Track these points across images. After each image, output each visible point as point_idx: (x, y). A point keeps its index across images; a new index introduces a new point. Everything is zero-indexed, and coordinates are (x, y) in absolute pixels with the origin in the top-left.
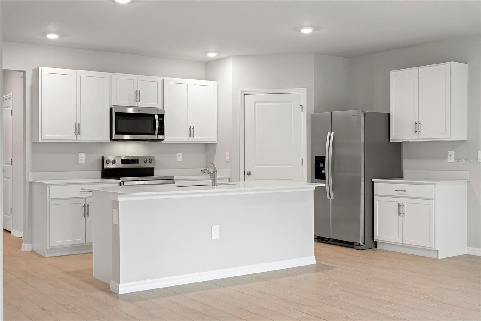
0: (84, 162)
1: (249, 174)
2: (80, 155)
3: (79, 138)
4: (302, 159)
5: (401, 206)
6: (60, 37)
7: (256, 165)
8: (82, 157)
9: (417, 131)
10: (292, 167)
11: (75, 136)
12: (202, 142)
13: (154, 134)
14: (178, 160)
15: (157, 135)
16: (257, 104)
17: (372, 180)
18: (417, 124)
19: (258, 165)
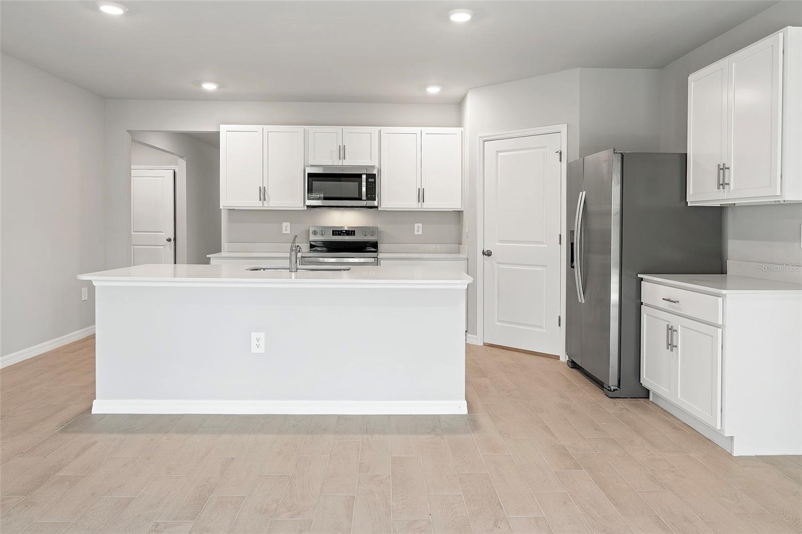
0: (289, 233)
1: (488, 254)
2: (284, 224)
3: (266, 204)
4: (560, 235)
5: (671, 330)
6: (219, 87)
7: (498, 242)
8: (286, 227)
9: (722, 184)
10: (546, 246)
11: (261, 203)
12: (452, 210)
13: (360, 199)
14: (416, 233)
15: (366, 200)
16: (500, 154)
17: (639, 276)
18: (723, 169)
19: (501, 241)
